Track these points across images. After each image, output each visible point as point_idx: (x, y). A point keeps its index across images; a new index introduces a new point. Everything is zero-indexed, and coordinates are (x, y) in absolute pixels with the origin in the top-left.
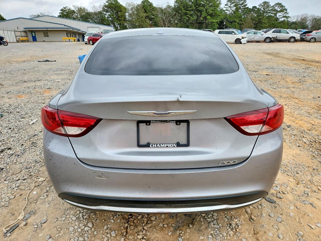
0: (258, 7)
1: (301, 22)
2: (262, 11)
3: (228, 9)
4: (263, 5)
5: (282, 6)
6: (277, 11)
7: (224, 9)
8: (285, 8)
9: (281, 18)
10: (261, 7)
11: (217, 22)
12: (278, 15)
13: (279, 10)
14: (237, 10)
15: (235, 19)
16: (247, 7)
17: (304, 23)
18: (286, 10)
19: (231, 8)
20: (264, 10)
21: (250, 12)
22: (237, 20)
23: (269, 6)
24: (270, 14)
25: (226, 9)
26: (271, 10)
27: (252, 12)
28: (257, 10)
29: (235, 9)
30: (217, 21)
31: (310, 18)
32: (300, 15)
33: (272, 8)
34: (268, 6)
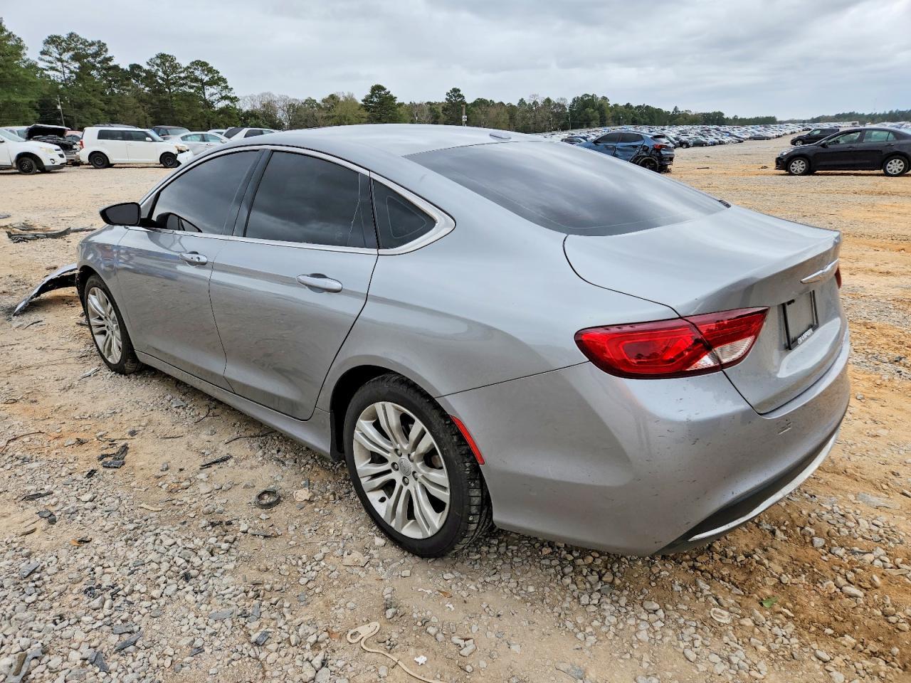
0: (146, 67)
1: (264, 112)
2: (161, 78)
3: (54, 65)
4: (158, 61)
5: (210, 70)
6: (201, 81)
7: (41, 65)
8: (220, 75)
9: (218, 101)
10: (156, 67)
11: (30, 102)
12: (208, 93)
13: (206, 79)
14: (85, 69)
15: (90, 97)
16: (111, 64)
17: (271, 116)
18: (224, 81)
19: (65, 64)
20: (168, 77)
21: (128, 79)
22: (96, 101)
23: (177, 68)
24: (186, 89)
25: (49, 64)
26: (185, 78)
27: (134, 81)
28: (145, 75)
29: (79, 68)
30: (27, 99)
31: (281, 104)
32: (256, 95)
33: (186, 72)
34: (175, 67)
